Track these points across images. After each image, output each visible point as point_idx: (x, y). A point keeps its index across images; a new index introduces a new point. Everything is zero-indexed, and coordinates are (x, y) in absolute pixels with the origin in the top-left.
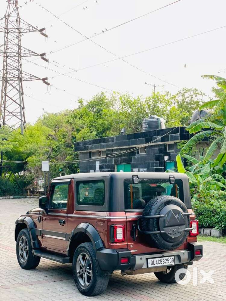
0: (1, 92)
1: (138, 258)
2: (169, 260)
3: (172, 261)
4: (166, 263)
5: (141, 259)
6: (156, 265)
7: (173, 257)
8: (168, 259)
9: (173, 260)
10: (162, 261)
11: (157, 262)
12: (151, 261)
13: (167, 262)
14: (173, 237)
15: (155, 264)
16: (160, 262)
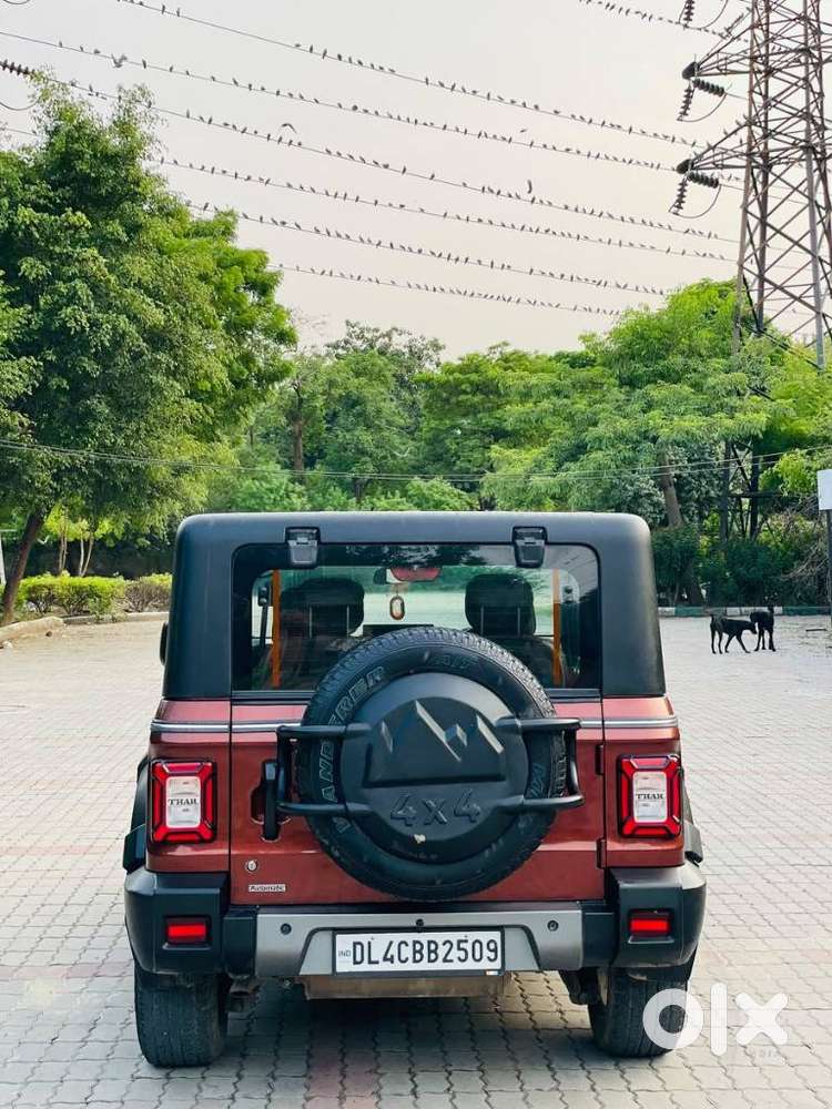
0: (741, 211)
1: (268, 924)
2: (468, 947)
3: (486, 953)
4: (445, 960)
5: (286, 929)
6: (385, 967)
7: (496, 936)
8: (459, 942)
9: (495, 951)
10: (425, 952)
11: (394, 951)
12: (355, 944)
13: (455, 954)
14: (421, 838)
15: (377, 962)
16: (407, 952)
